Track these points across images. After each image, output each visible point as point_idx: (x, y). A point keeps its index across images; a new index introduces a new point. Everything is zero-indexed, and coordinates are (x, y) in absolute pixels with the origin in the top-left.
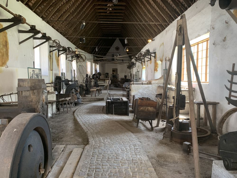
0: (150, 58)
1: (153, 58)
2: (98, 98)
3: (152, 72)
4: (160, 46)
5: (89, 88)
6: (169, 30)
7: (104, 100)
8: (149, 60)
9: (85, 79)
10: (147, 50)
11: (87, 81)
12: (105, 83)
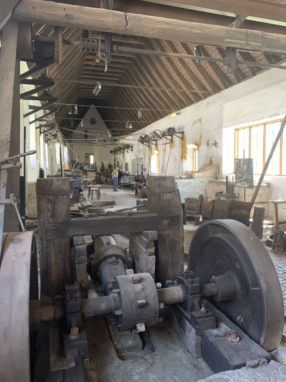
0: (172, 140)
3: (176, 161)
6: (214, 102)
8: (168, 143)
12: (87, 177)
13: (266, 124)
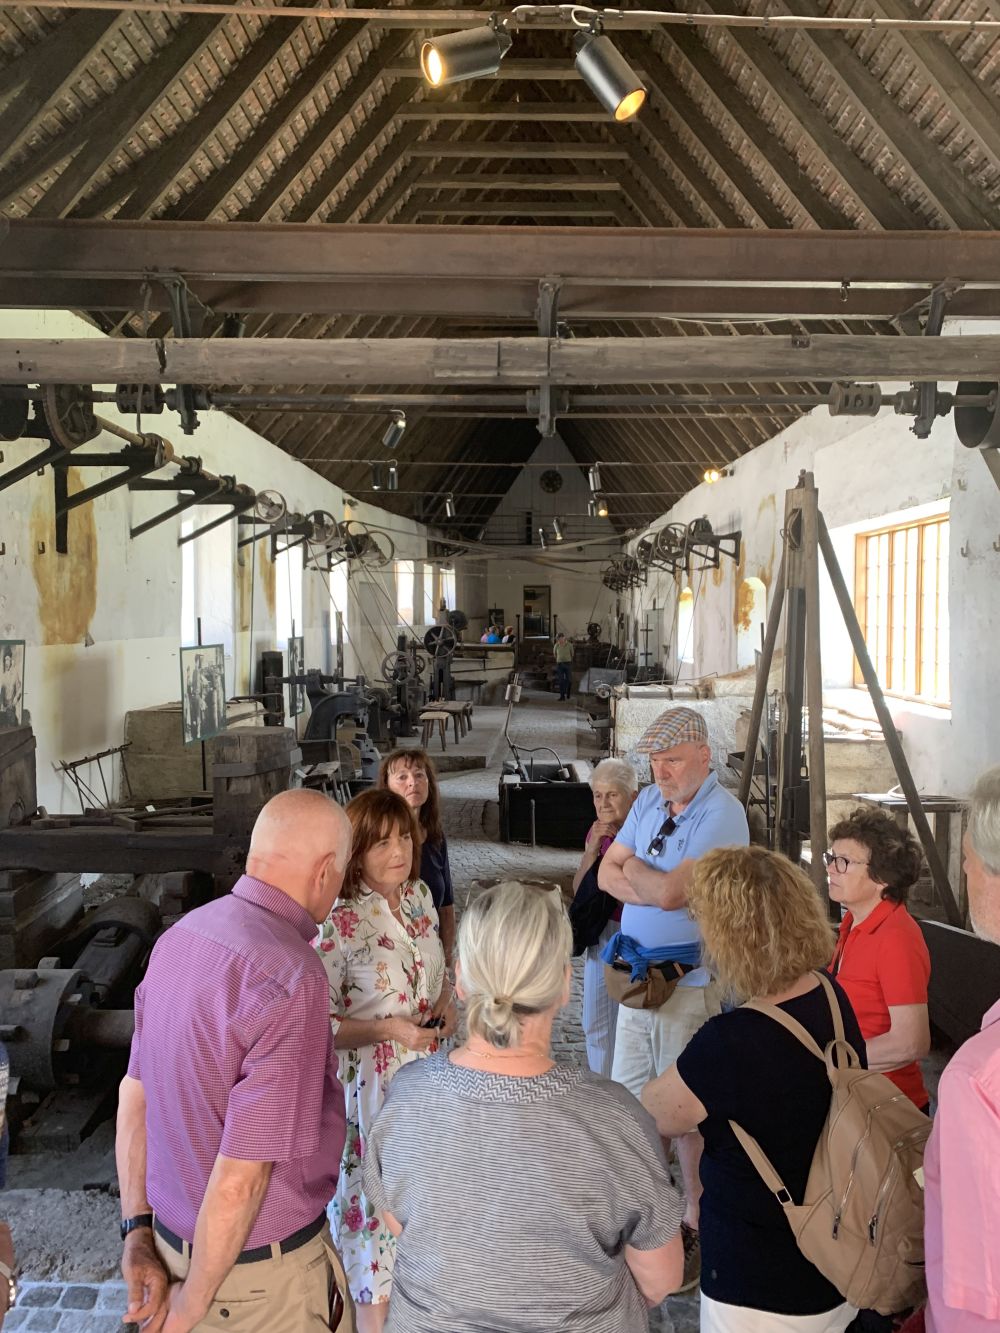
0: (716, 559)
1: (727, 561)
2: (456, 759)
3: (723, 629)
4: (760, 509)
5: (412, 703)
6: (797, 444)
7: (487, 764)
8: (709, 567)
9: (394, 659)
10: (697, 521)
11: (401, 671)
12: (485, 670)
13: (924, 525)
